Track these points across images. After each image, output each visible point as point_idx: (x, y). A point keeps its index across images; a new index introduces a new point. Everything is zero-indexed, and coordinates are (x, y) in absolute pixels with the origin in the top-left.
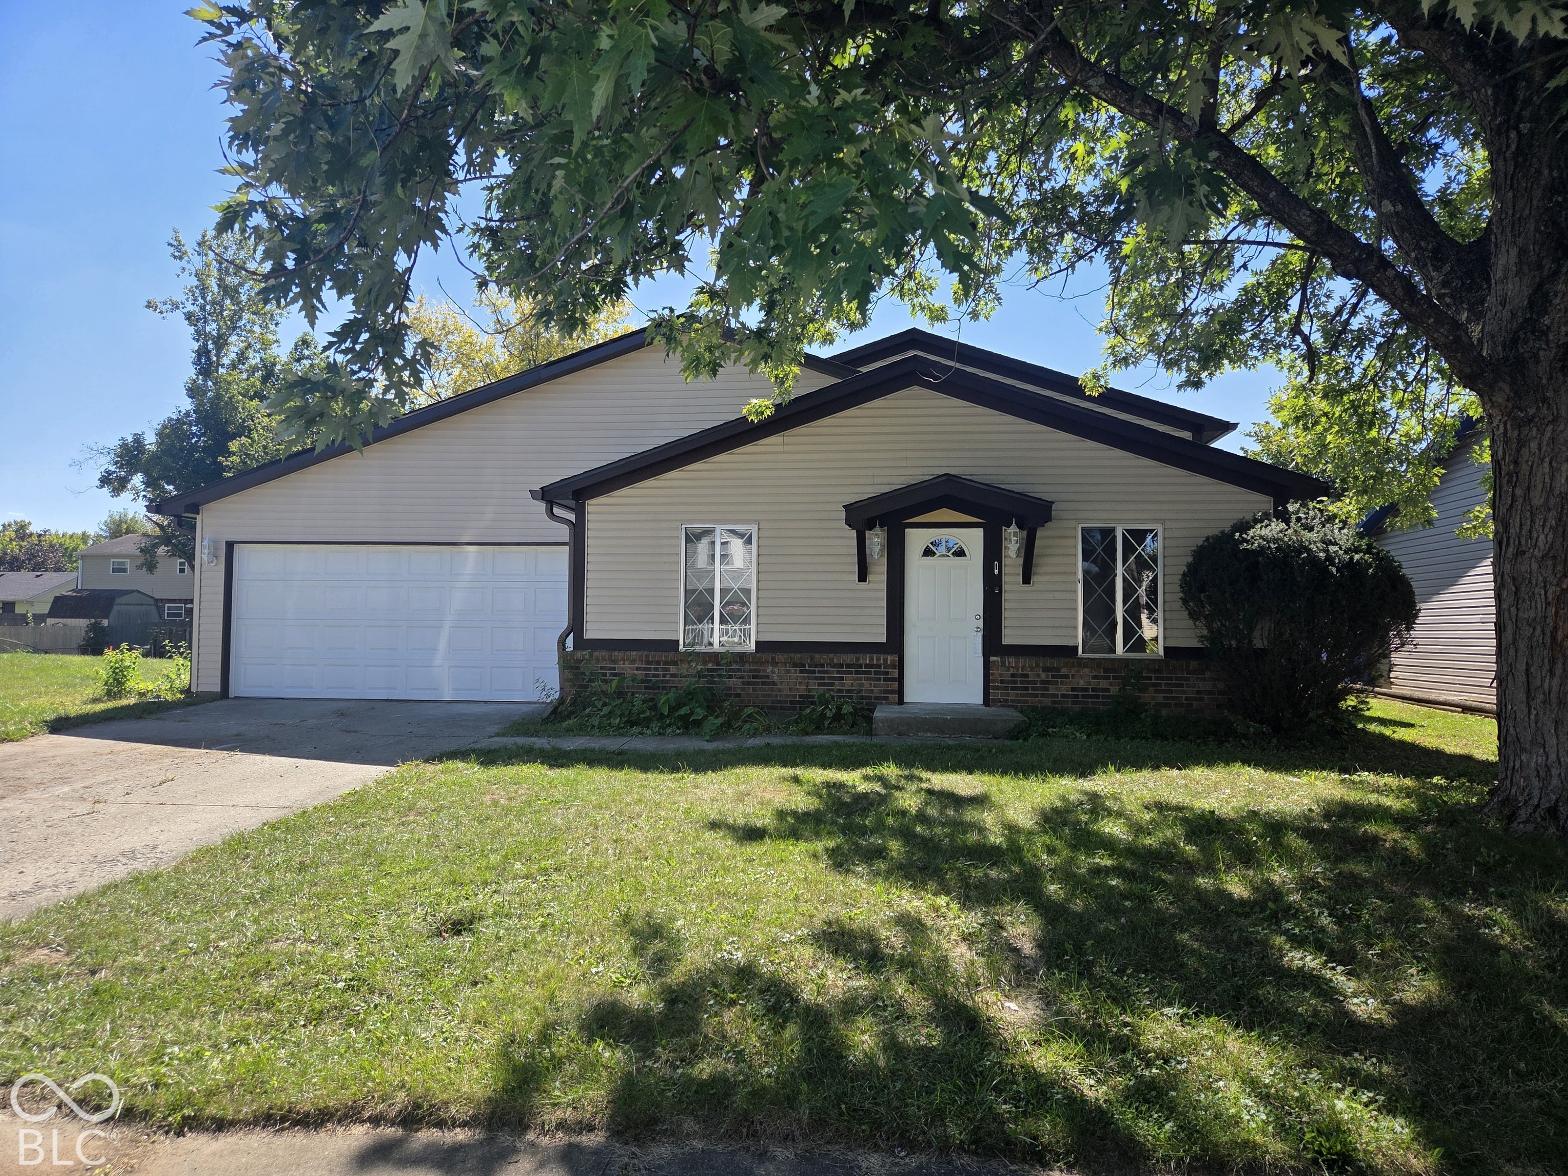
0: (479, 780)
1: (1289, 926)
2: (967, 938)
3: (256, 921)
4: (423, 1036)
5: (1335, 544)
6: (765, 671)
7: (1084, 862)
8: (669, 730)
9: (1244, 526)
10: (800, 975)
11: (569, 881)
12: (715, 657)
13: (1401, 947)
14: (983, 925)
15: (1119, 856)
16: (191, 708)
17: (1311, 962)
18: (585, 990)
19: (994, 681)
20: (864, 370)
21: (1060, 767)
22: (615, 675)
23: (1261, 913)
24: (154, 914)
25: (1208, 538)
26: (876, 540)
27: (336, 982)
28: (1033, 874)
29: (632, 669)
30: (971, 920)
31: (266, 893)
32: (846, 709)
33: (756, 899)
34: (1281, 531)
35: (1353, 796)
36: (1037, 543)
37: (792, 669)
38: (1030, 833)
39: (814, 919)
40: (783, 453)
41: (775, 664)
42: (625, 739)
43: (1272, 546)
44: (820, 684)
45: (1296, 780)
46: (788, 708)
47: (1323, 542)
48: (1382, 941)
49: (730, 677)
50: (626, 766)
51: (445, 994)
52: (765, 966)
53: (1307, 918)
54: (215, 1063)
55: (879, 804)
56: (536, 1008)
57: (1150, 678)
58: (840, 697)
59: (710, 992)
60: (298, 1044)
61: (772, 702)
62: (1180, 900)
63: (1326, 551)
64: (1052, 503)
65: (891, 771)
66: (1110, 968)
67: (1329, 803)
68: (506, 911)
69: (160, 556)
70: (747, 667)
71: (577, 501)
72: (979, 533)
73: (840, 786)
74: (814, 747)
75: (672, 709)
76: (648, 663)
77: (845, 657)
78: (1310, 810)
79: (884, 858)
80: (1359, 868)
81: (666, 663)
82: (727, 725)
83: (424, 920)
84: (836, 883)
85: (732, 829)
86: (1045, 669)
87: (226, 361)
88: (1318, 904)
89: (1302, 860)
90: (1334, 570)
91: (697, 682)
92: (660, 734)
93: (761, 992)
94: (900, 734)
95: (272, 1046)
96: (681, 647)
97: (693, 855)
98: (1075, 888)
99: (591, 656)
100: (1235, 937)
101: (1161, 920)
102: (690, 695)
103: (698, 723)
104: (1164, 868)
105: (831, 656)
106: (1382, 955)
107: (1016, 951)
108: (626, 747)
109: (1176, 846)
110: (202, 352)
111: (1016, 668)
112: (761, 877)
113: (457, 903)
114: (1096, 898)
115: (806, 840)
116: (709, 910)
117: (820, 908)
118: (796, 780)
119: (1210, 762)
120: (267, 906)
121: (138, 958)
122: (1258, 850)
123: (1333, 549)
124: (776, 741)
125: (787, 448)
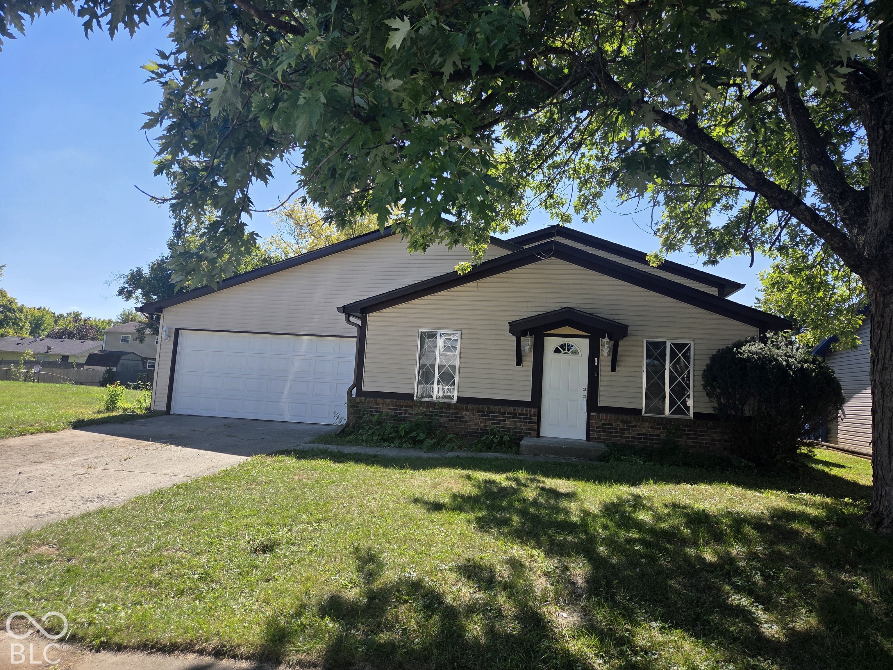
0: (294, 467)
1: (735, 580)
2: (547, 574)
3: (159, 538)
4: (234, 607)
5: (792, 357)
6: (461, 414)
7: (623, 535)
8: (404, 445)
9: (740, 344)
10: (447, 588)
11: (330, 527)
12: (433, 404)
13: (799, 596)
14: (557, 567)
15: (644, 533)
16: (149, 419)
17: (745, 602)
18: (327, 588)
19: (593, 427)
20: (526, 247)
21: (620, 480)
22: (377, 412)
23: (721, 571)
24: (107, 531)
25: (719, 351)
26: (527, 343)
27: (194, 574)
28: (592, 540)
29: (387, 409)
30: (551, 564)
31: (167, 524)
32: (506, 438)
33: (430, 544)
34: (761, 349)
35: (789, 506)
36: (619, 348)
37: (477, 414)
38: (595, 517)
39: (461, 558)
40: (477, 291)
41: (467, 410)
42: (379, 449)
43: (755, 356)
44: (492, 423)
45: (760, 495)
46: (474, 436)
47: (786, 355)
48: (788, 592)
49: (442, 416)
50: (375, 464)
51: (251, 585)
52: (428, 582)
53: (748, 575)
54: (123, 614)
55: (512, 494)
56: (297, 597)
57: (684, 430)
58: (502, 431)
59: (394, 595)
60: (167, 607)
61: (465, 432)
62: (675, 560)
63: (787, 361)
64: (628, 326)
65: (523, 475)
66: (625, 597)
67: (775, 509)
68: (292, 541)
69: (147, 334)
70: (451, 411)
71: (363, 314)
72: (587, 341)
73: (492, 482)
74: (483, 459)
75: (406, 433)
76: (396, 406)
77: (507, 408)
78: (762, 513)
79: (508, 525)
80: (783, 549)
81: (406, 407)
82: (438, 444)
83: (249, 543)
84: (479, 538)
85: (425, 503)
86: (623, 422)
87: (189, 230)
88: (755, 568)
89: (751, 542)
90: (791, 373)
91: (422, 418)
92: (399, 447)
93: (423, 596)
94: (535, 455)
95: (154, 607)
96: (415, 398)
97: (401, 516)
98: (614, 550)
99: (365, 400)
100: (702, 584)
101: (660, 571)
102: (418, 425)
103: (421, 442)
104: (669, 542)
105: (499, 407)
106: (787, 601)
107: (573, 584)
108: (378, 453)
109: (679, 529)
110: (178, 225)
111: (606, 420)
112: (436, 532)
113: (267, 535)
114: (625, 556)
115: (466, 512)
116: (403, 548)
117: (465, 551)
118: (469, 477)
119: (710, 481)
120: (167, 530)
121: (94, 554)
122: (726, 535)
123: (791, 360)
124: (462, 454)
125: (479, 289)
